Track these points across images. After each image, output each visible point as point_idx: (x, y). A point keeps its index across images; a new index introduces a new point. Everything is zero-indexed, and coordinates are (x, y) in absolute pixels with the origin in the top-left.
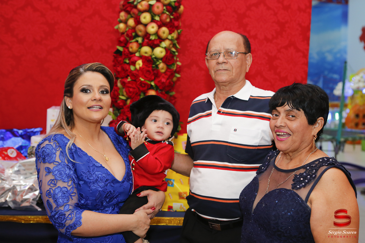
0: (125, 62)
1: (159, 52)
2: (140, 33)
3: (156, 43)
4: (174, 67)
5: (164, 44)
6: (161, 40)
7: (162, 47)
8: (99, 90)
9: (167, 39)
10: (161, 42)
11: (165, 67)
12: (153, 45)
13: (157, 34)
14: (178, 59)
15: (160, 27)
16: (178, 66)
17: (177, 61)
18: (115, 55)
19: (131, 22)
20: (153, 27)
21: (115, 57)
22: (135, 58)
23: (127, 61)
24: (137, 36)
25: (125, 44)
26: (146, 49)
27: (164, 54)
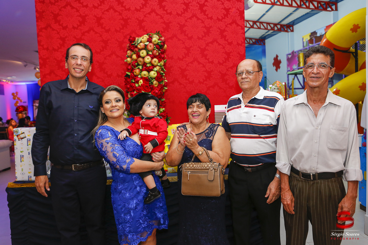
0: (132, 82)
1: (153, 74)
2: (140, 63)
3: (150, 68)
4: (163, 83)
5: (155, 69)
6: (154, 66)
7: (155, 71)
8: (115, 100)
9: (157, 65)
10: (153, 68)
11: (157, 83)
12: (149, 70)
13: (151, 63)
14: (165, 78)
15: (152, 58)
16: (166, 83)
17: (165, 79)
18: (125, 78)
19: (134, 57)
20: (148, 59)
21: (126, 79)
22: (139, 79)
23: (134, 81)
24: (138, 65)
25: (132, 71)
26: (145, 73)
27: (156, 75)
